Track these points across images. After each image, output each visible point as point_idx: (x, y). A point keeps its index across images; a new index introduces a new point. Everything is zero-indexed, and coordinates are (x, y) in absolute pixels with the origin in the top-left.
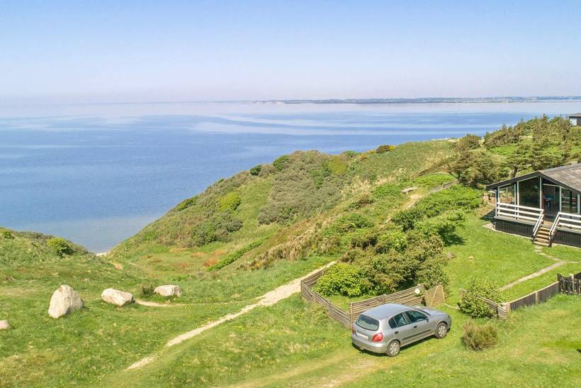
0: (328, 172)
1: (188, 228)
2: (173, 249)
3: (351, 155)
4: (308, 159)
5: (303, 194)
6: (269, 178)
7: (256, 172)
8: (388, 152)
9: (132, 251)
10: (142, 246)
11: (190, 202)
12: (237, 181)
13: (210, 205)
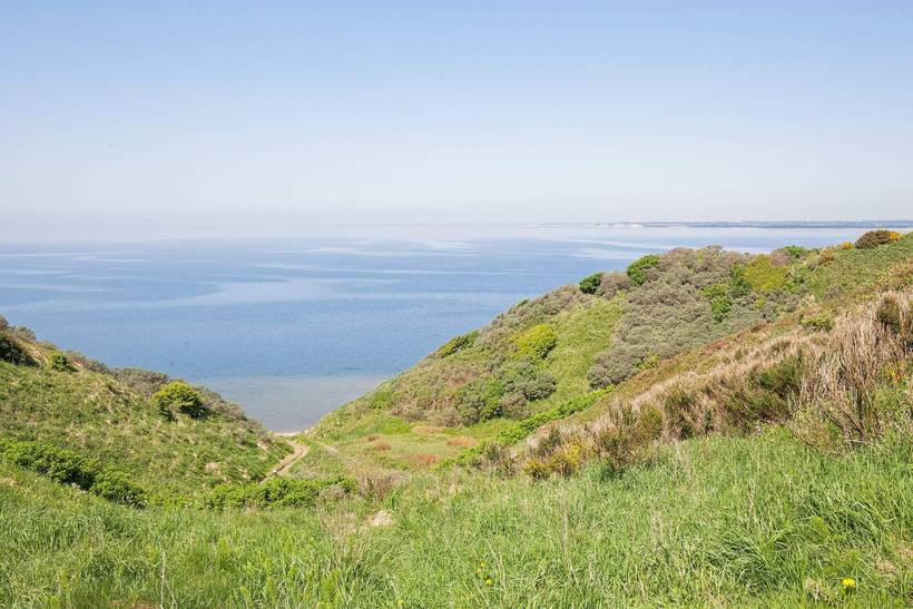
0: (742, 288)
1: (452, 388)
2: (418, 427)
3: (795, 254)
4: (699, 263)
5: (685, 331)
6: (616, 299)
7: (592, 286)
8: (886, 246)
9: (348, 426)
10: (366, 419)
11: (463, 343)
12: (553, 302)
13: (498, 347)
